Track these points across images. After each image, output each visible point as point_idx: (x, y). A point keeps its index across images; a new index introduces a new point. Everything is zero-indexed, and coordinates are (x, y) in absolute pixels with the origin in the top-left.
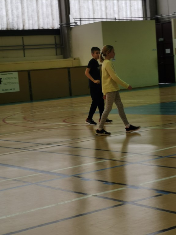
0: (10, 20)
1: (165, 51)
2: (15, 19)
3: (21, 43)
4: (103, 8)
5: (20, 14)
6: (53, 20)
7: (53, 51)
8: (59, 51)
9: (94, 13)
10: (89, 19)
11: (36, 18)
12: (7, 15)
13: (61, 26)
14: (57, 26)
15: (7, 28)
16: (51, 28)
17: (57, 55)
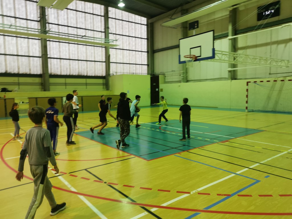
0: (80, 71)
1: (156, 90)
2: (83, 70)
3: (85, 82)
4: (128, 68)
5: (86, 68)
6: (103, 72)
7: (102, 87)
8: (105, 87)
9: (123, 70)
10: (121, 73)
11: (94, 71)
12: (79, 68)
13: (106, 75)
14: (104, 75)
15: (78, 75)
16: (101, 76)
17: (103, 88)
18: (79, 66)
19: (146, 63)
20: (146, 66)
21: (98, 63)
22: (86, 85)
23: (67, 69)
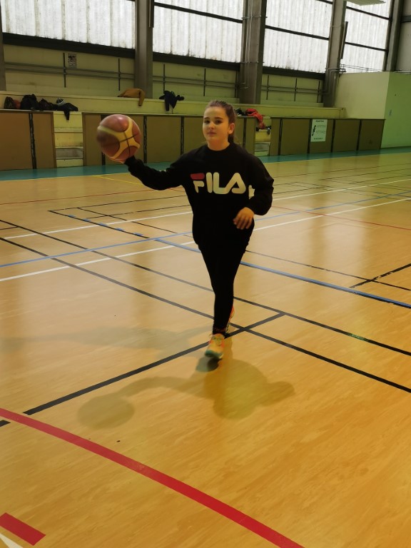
0: (290, 58)
2: (294, 57)
3: (294, 85)
6: (320, 63)
8: (320, 98)
11: (309, 59)
12: (289, 51)
13: (327, 70)
17: (317, 102)
18: (289, 47)
19: (384, 48)
20: (383, 53)
21: (317, 40)
22: (295, 93)
23: (272, 52)
